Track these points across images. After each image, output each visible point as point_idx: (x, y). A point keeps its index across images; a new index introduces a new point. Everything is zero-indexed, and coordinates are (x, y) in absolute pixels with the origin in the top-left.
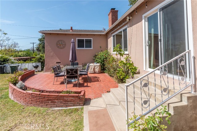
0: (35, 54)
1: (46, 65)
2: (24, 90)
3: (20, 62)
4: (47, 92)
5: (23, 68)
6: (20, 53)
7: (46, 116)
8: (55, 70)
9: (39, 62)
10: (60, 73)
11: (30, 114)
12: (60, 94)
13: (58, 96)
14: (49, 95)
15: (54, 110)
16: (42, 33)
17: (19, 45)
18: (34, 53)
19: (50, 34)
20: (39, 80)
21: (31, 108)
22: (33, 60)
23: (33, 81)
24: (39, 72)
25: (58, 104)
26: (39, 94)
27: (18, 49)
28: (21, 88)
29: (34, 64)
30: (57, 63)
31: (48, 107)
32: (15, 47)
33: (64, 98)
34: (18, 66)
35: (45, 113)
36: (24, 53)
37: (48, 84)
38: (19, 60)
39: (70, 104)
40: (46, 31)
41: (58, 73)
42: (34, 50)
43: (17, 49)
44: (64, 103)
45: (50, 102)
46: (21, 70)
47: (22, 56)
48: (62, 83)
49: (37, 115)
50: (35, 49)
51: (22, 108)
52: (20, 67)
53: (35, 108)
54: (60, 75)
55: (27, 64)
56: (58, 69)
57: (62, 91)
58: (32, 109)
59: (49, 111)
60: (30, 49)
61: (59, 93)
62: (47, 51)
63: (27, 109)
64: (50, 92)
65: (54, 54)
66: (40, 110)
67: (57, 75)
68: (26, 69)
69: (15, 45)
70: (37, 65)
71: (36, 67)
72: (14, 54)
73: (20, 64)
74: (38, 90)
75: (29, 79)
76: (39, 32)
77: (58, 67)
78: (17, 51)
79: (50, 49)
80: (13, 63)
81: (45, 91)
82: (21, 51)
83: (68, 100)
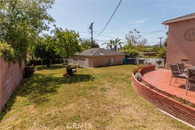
0: (162, 50)
1: (168, 61)
2: (139, 81)
3: (146, 56)
4: (157, 89)
5: (148, 62)
6: (148, 49)
7: (150, 112)
8: (173, 68)
9: (162, 58)
10: (182, 73)
11: (139, 103)
12: (170, 98)
13: (167, 99)
14: (156, 94)
15: (160, 111)
16: (166, 24)
17: (147, 41)
18: (161, 48)
19: (176, 23)
20: (156, 76)
21: (141, 98)
22: (156, 56)
23: (151, 75)
24: (161, 69)
25: (165, 108)
26: (148, 89)
27: (147, 45)
28: (138, 79)
29: (157, 60)
30: (182, 60)
31: (155, 106)
32: (145, 43)
33: (174, 105)
34: (144, 60)
35: (150, 109)
36: (152, 48)
37: (164, 82)
38: (145, 55)
39: (182, 117)
40: (171, 20)
41: (178, 73)
42: (161, 45)
43: (145, 44)
44: (174, 111)
45: (157, 101)
46: (147, 63)
47: (150, 51)
48: (183, 87)
49: (144, 106)
50: (163, 44)
51: (135, 95)
52: (145, 61)
53: (144, 100)
54: (180, 75)
55: (151, 59)
56: (180, 68)
57: (175, 96)
58: (142, 100)
59: (155, 110)
60: (158, 45)
61: (170, 96)
62: (170, 45)
63: (138, 98)
64: (160, 91)
65: (179, 49)
66: (147, 104)
67: (176, 75)
68: (150, 64)
69: (145, 41)
70: (160, 60)
71: (159, 63)
72: (144, 49)
73: (146, 59)
74: (149, 84)
75: (148, 73)
76: (162, 24)
77: (179, 65)
78: (146, 47)
79: (174, 42)
80: (140, 57)
81: (155, 88)
82: (149, 47)
83: (179, 109)
